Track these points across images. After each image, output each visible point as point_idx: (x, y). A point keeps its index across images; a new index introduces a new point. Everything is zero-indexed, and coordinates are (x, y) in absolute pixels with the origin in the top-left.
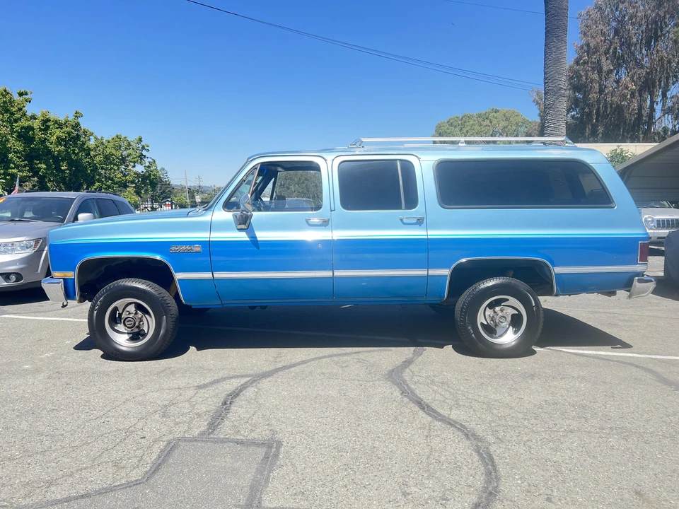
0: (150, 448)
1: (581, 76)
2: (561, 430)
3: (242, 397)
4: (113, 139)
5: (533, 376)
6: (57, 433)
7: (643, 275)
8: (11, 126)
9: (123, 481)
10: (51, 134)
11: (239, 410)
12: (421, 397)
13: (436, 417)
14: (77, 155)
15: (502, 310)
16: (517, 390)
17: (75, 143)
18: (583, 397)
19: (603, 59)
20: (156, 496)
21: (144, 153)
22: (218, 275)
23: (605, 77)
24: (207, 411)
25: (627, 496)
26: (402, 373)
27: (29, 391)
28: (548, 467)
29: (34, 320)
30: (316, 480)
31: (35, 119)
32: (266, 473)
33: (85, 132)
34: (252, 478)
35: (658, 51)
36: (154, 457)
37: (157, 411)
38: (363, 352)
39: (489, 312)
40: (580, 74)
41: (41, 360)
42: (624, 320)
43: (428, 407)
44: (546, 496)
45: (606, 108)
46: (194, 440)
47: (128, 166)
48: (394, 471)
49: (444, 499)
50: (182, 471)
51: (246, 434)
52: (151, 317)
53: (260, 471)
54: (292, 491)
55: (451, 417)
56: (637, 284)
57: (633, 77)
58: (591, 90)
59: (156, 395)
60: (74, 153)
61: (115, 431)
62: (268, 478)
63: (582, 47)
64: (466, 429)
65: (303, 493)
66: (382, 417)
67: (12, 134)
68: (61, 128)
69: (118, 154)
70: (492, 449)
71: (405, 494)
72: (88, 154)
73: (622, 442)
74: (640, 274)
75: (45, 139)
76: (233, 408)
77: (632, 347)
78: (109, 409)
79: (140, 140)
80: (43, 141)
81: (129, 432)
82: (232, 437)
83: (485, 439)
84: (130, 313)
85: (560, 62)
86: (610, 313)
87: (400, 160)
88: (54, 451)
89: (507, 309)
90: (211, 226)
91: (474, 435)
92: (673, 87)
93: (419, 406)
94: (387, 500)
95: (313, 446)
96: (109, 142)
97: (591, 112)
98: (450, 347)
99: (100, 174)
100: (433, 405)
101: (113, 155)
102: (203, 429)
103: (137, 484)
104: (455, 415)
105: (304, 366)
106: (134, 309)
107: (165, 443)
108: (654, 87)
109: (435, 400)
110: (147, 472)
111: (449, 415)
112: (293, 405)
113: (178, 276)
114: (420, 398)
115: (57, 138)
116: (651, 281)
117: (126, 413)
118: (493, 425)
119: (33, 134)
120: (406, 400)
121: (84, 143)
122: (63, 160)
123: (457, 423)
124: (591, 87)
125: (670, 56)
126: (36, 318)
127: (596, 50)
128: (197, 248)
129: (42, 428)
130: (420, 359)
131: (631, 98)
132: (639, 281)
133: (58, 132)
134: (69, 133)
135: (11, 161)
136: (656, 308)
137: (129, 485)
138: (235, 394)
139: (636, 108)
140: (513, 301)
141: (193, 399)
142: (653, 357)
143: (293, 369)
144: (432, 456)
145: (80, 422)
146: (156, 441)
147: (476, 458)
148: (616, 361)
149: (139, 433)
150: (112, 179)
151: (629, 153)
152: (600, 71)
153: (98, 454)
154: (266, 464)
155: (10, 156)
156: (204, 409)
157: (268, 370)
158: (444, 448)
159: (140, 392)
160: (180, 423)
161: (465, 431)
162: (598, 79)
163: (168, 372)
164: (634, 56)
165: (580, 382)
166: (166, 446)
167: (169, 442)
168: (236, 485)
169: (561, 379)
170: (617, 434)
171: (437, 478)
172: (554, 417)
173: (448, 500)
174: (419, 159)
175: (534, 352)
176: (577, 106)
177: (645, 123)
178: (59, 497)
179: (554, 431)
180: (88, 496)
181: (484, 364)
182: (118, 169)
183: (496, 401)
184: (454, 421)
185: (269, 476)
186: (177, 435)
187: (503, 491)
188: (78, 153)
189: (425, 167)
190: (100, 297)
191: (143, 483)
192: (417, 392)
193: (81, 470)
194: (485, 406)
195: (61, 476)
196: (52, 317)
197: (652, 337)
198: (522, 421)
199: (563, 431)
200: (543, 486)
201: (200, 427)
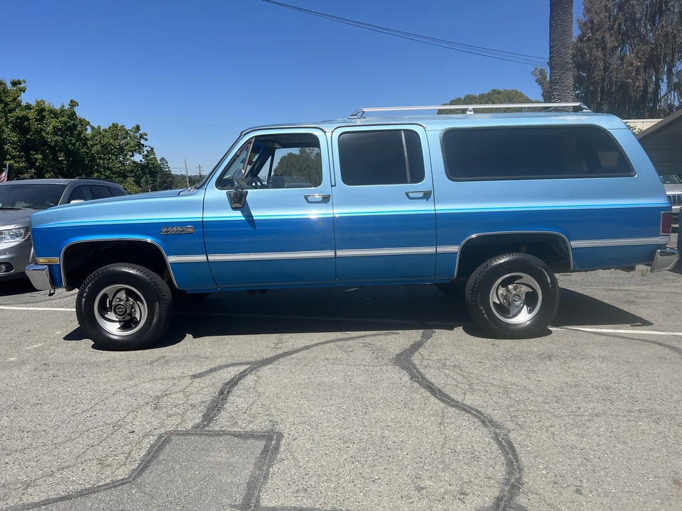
0: (139, 443)
1: (585, 54)
2: (586, 414)
3: (240, 386)
4: (110, 128)
5: (550, 357)
6: (40, 428)
7: (666, 248)
8: (6, 116)
9: (108, 481)
10: (46, 124)
11: (237, 400)
12: (432, 381)
13: (449, 403)
14: (74, 145)
15: (515, 289)
16: (534, 371)
17: (72, 133)
18: (606, 378)
19: (608, 36)
20: (143, 497)
21: (142, 141)
22: (212, 258)
23: (610, 54)
24: (202, 402)
25: (664, 485)
26: (411, 357)
27: (13, 384)
28: (575, 455)
29: (24, 310)
30: (320, 475)
31: (30, 109)
32: (265, 468)
33: (81, 121)
34: (250, 474)
35: (662, 26)
36: (143, 453)
37: (148, 403)
38: (368, 336)
39: (502, 291)
40: (584, 52)
41: (29, 351)
42: (642, 298)
43: (440, 391)
44: (575, 488)
45: (611, 85)
46: (187, 433)
47: (126, 155)
48: (406, 463)
49: (463, 494)
50: (173, 468)
51: (244, 426)
52: (143, 304)
53: (258, 466)
54: (294, 488)
55: (465, 402)
56: (659, 257)
57: (637, 53)
58: (595, 67)
59: (148, 386)
60: (71, 143)
61: (103, 426)
62: (267, 474)
63: (585, 24)
64: (483, 415)
65: (306, 490)
66: (391, 405)
67: (7, 125)
68: (57, 118)
69: (116, 143)
70: (512, 436)
71: (419, 489)
72: (85, 144)
73: (653, 425)
74: (663, 246)
75: (42, 129)
76: (231, 398)
77: (652, 324)
78: (96, 402)
79: (138, 128)
80: (39, 132)
81: (117, 425)
82: (229, 429)
83: (503, 425)
84: (120, 300)
85: (566, 35)
86: (626, 290)
87: (405, 130)
88: (35, 449)
89: (521, 287)
90: (203, 206)
91: (491, 421)
92: (679, 62)
93: (430, 392)
94: (399, 496)
95: (317, 438)
96: (106, 131)
97: (596, 90)
98: (461, 328)
99: (98, 165)
100: (445, 389)
101: (111, 144)
102: (197, 421)
103: (122, 484)
104: (469, 400)
105: (306, 351)
106: (125, 296)
107: (156, 437)
108: (659, 63)
109: (447, 385)
110: (134, 470)
111: (463, 400)
112: (295, 393)
113: (171, 259)
114: (430, 383)
115: (54, 128)
116: (674, 254)
117: (115, 405)
118: (511, 409)
119: (29, 124)
120: (416, 385)
121: (80, 133)
122: (60, 151)
123: (472, 408)
124: (596, 65)
125: (675, 32)
126: (27, 309)
127: (600, 26)
128: (190, 229)
129: (24, 424)
130: (429, 341)
131: (636, 74)
132: (662, 254)
133: (54, 122)
134: (65, 123)
135: (6, 153)
136: (673, 284)
137: (114, 485)
138: (233, 383)
139: (642, 85)
140: (527, 278)
141: (189, 389)
142: (676, 334)
143: (294, 355)
144: (446, 446)
145: (65, 416)
146: (146, 435)
147: (495, 446)
148: (637, 339)
149: (128, 427)
150: (110, 169)
151: (637, 130)
152: (604, 48)
153: (82, 451)
154: (265, 458)
155: (6, 147)
156: (199, 399)
157: (268, 357)
158: (460, 436)
159: (131, 383)
160: (173, 415)
161: (482, 417)
162: (602, 56)
163: (162, 361)
164: (638, 31)
165: (602, 362)
166: (156, 441)
167: (161, 437)
168: (232, 483)
169: (581, 359)
170: (647, 417)
171: (453, 470)
172: (576, 400)
173: (467, 495)
174: (424, 128)
175: (550, 332)
176: (580, 85)
177: (651, 100)
178: (37, 500)
179: (578, 415)
180: (68, 497)
181: (498, 346)
182: (116, 159)
183: (512, 384)
184: (469, 407)
185: (269, 471)
186: (169, 428)
187: (527, 483)
188: (75, 143)
189: (431, 136)
190: (88, 284)
191: (130, 482)
192: (428, 376)
193: (63, 469)
194: (501, 390)
195: (40, 476)
196: (43, 307)
197: (672, 314)
198: (543, 404)
199: (587, 415)
200: (572, 476)
201: (194, 418)
